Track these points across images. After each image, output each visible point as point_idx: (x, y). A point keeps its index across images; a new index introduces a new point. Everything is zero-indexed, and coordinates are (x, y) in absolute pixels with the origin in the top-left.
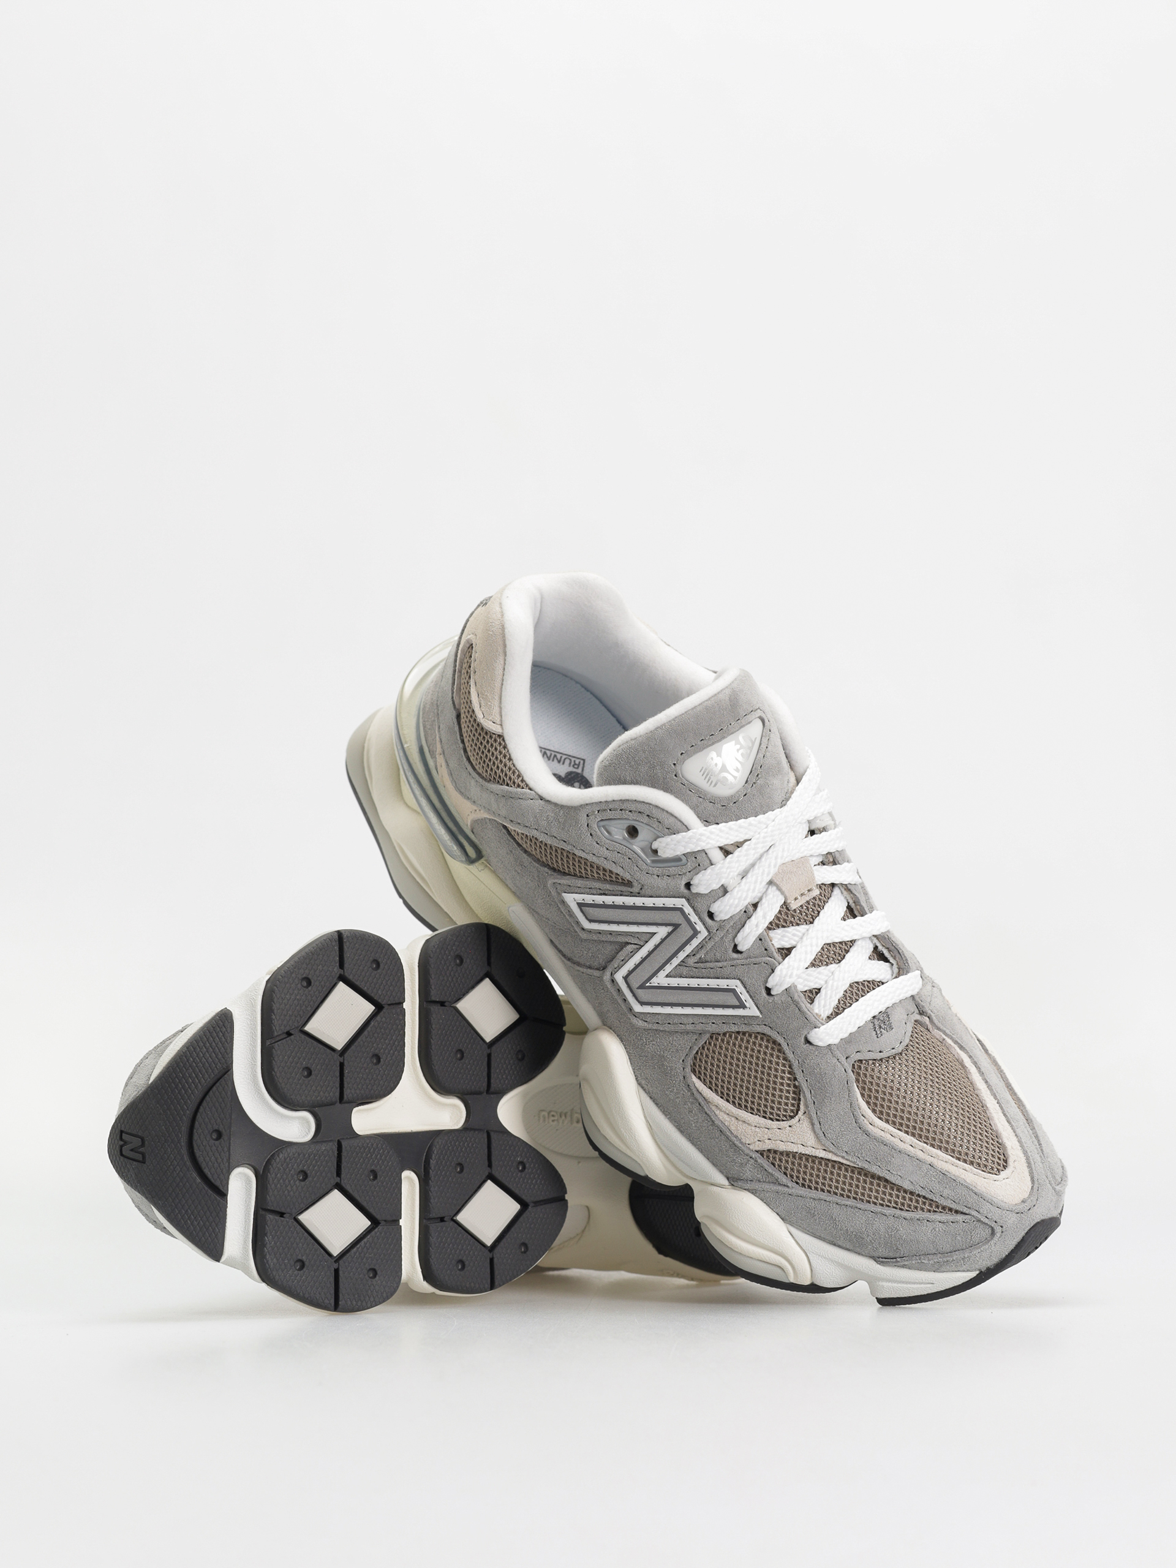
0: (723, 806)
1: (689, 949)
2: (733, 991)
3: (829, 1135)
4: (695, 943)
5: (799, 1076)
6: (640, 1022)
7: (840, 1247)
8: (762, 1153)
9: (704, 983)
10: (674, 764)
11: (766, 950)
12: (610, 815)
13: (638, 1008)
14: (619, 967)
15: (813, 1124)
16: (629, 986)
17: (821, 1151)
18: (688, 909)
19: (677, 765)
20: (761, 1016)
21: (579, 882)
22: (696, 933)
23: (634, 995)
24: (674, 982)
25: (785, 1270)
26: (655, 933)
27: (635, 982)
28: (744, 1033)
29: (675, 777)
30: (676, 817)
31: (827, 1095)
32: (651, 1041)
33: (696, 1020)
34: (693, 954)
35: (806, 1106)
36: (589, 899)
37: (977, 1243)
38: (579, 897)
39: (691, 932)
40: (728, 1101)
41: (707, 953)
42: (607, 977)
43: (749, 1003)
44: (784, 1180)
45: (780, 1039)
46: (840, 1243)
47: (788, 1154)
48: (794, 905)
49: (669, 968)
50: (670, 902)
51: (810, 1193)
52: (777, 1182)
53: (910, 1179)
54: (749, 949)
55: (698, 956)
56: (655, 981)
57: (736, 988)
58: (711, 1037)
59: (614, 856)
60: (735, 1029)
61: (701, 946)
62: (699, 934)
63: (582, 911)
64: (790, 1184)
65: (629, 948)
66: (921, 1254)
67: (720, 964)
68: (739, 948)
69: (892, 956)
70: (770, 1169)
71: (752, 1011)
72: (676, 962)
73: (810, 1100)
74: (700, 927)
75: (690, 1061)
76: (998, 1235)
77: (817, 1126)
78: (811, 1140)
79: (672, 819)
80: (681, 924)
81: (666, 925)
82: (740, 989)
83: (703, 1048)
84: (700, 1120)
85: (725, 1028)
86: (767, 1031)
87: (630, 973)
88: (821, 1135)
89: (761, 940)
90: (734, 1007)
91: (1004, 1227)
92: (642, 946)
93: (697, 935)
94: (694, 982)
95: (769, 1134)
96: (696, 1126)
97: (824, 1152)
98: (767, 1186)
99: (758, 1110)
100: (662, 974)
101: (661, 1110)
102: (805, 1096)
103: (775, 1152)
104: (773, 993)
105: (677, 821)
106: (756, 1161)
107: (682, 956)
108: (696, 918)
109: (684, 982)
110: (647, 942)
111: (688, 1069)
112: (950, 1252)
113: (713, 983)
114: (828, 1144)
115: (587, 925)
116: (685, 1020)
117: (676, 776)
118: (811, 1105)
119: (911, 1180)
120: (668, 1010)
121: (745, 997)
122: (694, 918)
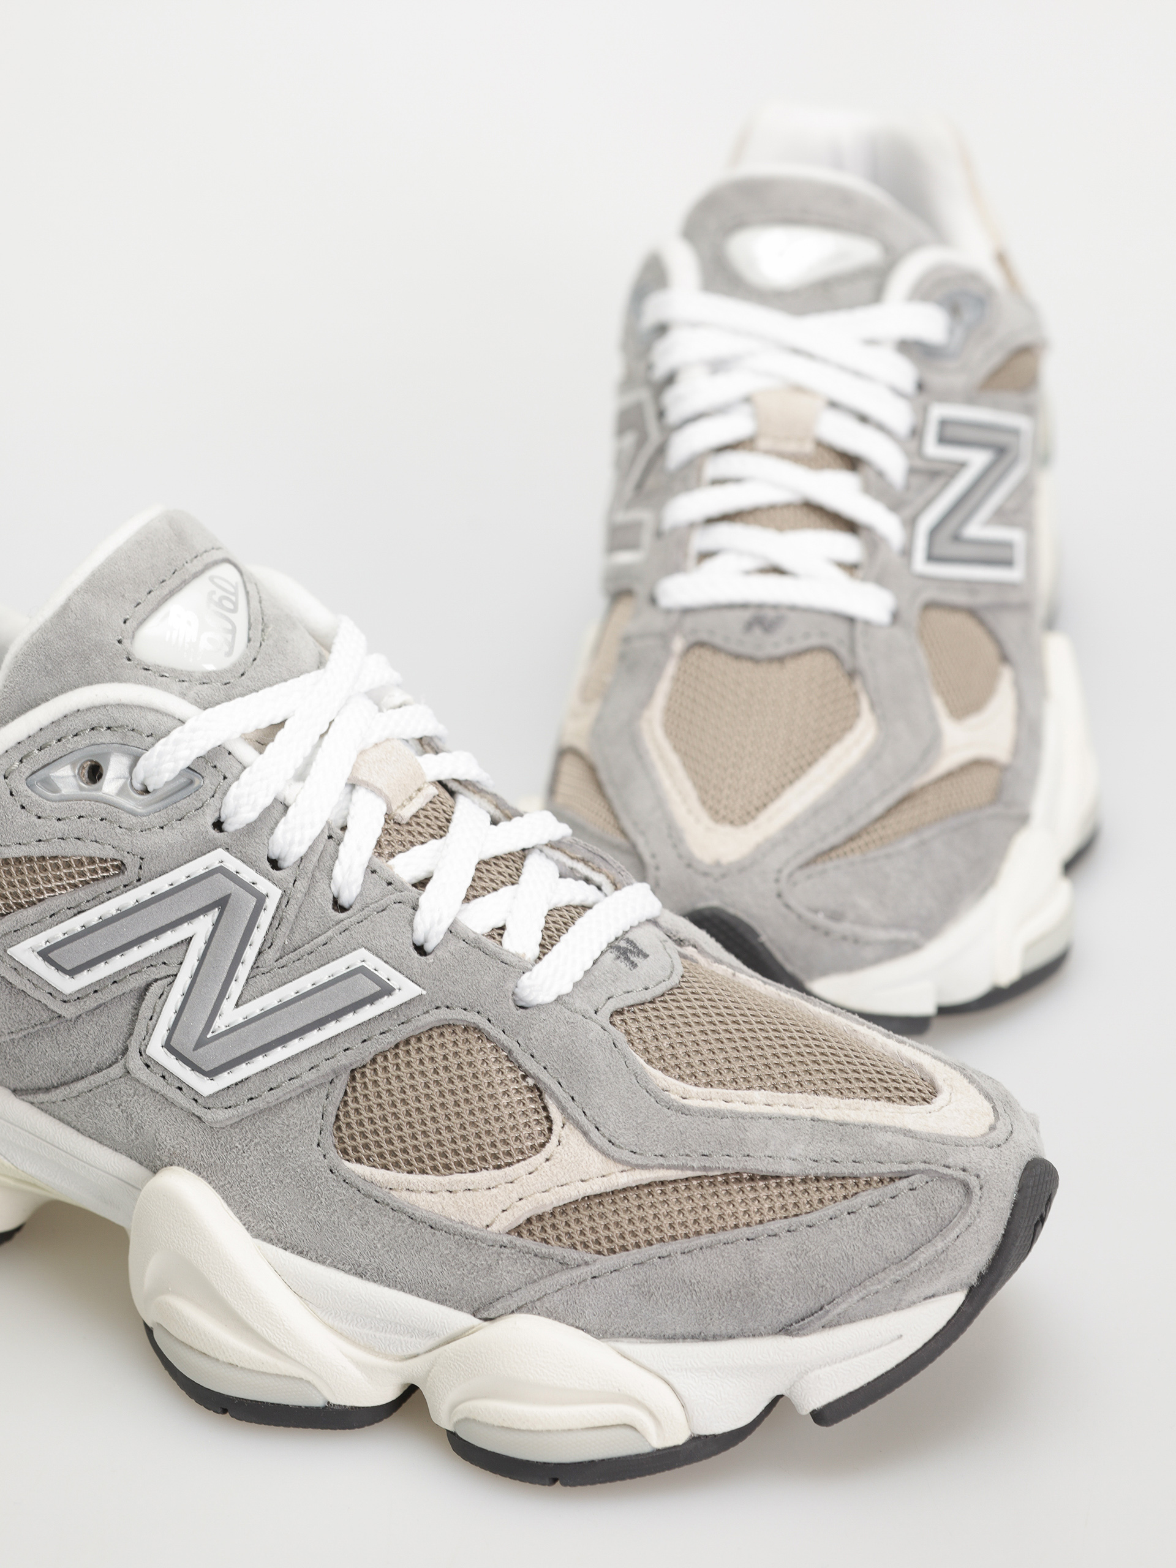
0: (226, 684)
1: (258, 937)
2: (362, 970)
3: (622, 1139)
4: (265, 919)
5: (530, 1065)
6: (220, 1112)
7: (715, 1338)
8: (517, 1231)
9: (305, 983)
10: (120, 642)
11: (390, 884)
12: (44, 757)
13: (206, 1087)
14: (149, 1033)
15: (585, 1134)
16: (180, 1056)
17: (619, 1175)
18: (233, 864)
19: (124, 641)
20: (424, 992)
21: (29, 914)
22: (261, 899)
23: (195, 1068)
24: (254, 1008)
25: (638, 1427)
26: (191, 938)
27: (186, 1042)
28: (407, 1042)
29: (128, 662)
30: (157, 711)
31: (590, 1075)
32: (251, 1141)
33: (314, 1059)
34: (268, 943)
35: (563, 1110)
36: (57, 933)
37: (947, 1222)
38: (40, 941)
39: (253, 901)
40: (423, 1172)
41: (292, 931)
42: (135, 1062)
43: (396, 979)
44: (573, 1255)
45: (472, 1017)
46: (714, 1329)
47: (564, 1209)
48: (406, 813)
49: (235, 989)
50: (197, 867)
51: (628, 1256)
52: (564, 1264)
53: (788, 1155)
54: (361, 894)
55: (278, 944)
56: (220, 1024)
57: (364, 964)
58: (353, 1078)
59: (73, 827)
60: (390, 1040)
61: (277, 920)
62: (267, 900)
63: (52, 963)
64: (588, 1257)
65: (155, 989)
66: (862, 1278)
67: (322, 939)
68: (344, 900)
69: (593, 869)
70: (544, 1249)
71: (406, 990)
72: (243, 971)
73: (565, 1095)
74: (264, 885)
75: (329, 1140)
76: (977, 1190)
77: (594, 1134)
78: (594, 1162)
79: (151, 717)
80: (229, 896)
81: (204, 911)
82: (373, 963)
83: (346, 1103)
84: (388, 1228)
85: (372, 1048)
86: (444, 1015)
87: (172, 1030)
88: (610, 1146)
89: (374, 872)
90: (371, 999)
91: (982, 1177)
92: (176, 975)
93: (264, 901)
94: (287, 992)
95: (515, 1191)
96: (384, 1245)
97: (624, 1173)
98: (547, 1285)
99: (484, 1159)
100: (227, 1005)
101: (311, 1259)
102: (552, 1095)
103: (540, 1217)
104: (428, 947)
105: (160, 717)
106: (514, 1247)
107: (250, 954)
108: (253, 872)
109: (270, 1000)
110: (181, 963)
111: (334, 1155)
112: (910, 1255)
113: (322, 975)
114: (625, 1155)
115: (68, 985)
116: (294, 1069)
117: (129, 660)
118: (570, 1104)
119: (793, 1156)
120: (261, 1063)
121: (385, 972)
122: (248, 874)
